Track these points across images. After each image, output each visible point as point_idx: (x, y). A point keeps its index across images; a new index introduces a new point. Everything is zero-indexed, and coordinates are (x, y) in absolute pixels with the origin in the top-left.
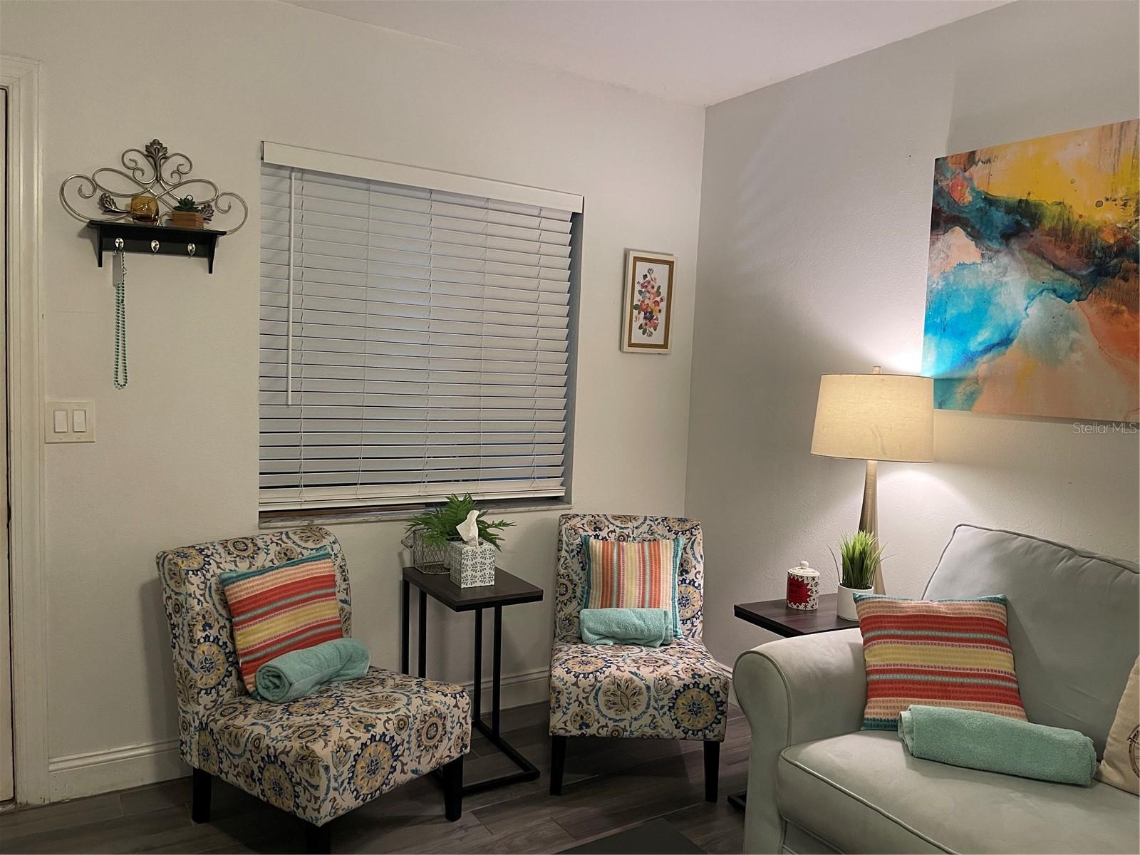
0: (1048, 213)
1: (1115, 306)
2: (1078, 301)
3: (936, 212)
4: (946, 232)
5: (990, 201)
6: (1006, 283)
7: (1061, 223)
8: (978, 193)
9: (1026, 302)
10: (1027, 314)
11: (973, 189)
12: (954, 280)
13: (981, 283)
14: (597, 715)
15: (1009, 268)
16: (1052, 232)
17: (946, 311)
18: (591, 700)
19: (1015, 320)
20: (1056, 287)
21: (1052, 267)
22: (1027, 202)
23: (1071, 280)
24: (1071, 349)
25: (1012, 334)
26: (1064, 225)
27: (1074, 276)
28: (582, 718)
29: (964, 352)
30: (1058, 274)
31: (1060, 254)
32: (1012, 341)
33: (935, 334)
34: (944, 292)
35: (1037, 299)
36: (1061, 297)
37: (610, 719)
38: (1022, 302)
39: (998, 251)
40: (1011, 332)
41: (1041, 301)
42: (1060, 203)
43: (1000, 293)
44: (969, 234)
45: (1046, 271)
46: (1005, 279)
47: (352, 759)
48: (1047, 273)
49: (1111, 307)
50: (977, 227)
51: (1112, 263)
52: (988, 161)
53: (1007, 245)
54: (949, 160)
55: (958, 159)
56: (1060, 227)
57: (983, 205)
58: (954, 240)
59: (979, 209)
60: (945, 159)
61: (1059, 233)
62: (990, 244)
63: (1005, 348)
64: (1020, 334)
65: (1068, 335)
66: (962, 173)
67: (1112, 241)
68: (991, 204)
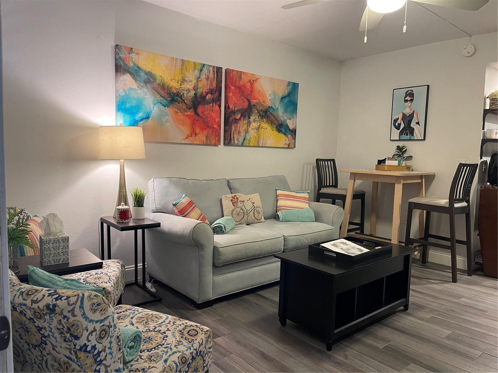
0: (157, 78)
1: (177, 110)
2: (167, 107)
4: (123, 74)
5: (139, 68)
6: (147, 98)
7: (161, 82)
8: (135, 64)
9: (154, 105)
10: (154, 109)
11: (133, 62)
12: (128, 93)
13: (138, 96)
15: (147, 93)
16: (159, 85)
17: (126, 104)
19: (150, 111)
20: (161, 102)
21: (160, 96)
22: (151, 73)
23: (165, 100)
24: (166, 122)
25: (149, 115)
26: (162, 83)
27: (166, 100)
29: (134, 120)
30: (162, 98)
31: (162, 92)
32: (150, 117)
33: (122, 112)
34: (125, 97)
35: (156, 105)
36: (163, 106)
38: (152, 106)
39: (143, 87)
40: (149, 114)
41: (157, 106)
42: (161, 76)
43: (145, 101)
44: (132, 77)
46: (146, 97)
48: (158, 97)
49: (176, 111)
50: (135, 76)
51: (175, 98)
52: (137, 54)
53: (146, 85)
54: (122, 47)
55: (126, 48)
56: (161, 84)
57: (137, 69)
58: (127, 79)
59: (136, 70)
60: (121, 46)
61: (161, 86)
62: (140, 83)
63: (147, 120)
64: (152, 116)
65: (165, 117)
66: (128, 54)
67: (175, 92)
68: (140, 70)
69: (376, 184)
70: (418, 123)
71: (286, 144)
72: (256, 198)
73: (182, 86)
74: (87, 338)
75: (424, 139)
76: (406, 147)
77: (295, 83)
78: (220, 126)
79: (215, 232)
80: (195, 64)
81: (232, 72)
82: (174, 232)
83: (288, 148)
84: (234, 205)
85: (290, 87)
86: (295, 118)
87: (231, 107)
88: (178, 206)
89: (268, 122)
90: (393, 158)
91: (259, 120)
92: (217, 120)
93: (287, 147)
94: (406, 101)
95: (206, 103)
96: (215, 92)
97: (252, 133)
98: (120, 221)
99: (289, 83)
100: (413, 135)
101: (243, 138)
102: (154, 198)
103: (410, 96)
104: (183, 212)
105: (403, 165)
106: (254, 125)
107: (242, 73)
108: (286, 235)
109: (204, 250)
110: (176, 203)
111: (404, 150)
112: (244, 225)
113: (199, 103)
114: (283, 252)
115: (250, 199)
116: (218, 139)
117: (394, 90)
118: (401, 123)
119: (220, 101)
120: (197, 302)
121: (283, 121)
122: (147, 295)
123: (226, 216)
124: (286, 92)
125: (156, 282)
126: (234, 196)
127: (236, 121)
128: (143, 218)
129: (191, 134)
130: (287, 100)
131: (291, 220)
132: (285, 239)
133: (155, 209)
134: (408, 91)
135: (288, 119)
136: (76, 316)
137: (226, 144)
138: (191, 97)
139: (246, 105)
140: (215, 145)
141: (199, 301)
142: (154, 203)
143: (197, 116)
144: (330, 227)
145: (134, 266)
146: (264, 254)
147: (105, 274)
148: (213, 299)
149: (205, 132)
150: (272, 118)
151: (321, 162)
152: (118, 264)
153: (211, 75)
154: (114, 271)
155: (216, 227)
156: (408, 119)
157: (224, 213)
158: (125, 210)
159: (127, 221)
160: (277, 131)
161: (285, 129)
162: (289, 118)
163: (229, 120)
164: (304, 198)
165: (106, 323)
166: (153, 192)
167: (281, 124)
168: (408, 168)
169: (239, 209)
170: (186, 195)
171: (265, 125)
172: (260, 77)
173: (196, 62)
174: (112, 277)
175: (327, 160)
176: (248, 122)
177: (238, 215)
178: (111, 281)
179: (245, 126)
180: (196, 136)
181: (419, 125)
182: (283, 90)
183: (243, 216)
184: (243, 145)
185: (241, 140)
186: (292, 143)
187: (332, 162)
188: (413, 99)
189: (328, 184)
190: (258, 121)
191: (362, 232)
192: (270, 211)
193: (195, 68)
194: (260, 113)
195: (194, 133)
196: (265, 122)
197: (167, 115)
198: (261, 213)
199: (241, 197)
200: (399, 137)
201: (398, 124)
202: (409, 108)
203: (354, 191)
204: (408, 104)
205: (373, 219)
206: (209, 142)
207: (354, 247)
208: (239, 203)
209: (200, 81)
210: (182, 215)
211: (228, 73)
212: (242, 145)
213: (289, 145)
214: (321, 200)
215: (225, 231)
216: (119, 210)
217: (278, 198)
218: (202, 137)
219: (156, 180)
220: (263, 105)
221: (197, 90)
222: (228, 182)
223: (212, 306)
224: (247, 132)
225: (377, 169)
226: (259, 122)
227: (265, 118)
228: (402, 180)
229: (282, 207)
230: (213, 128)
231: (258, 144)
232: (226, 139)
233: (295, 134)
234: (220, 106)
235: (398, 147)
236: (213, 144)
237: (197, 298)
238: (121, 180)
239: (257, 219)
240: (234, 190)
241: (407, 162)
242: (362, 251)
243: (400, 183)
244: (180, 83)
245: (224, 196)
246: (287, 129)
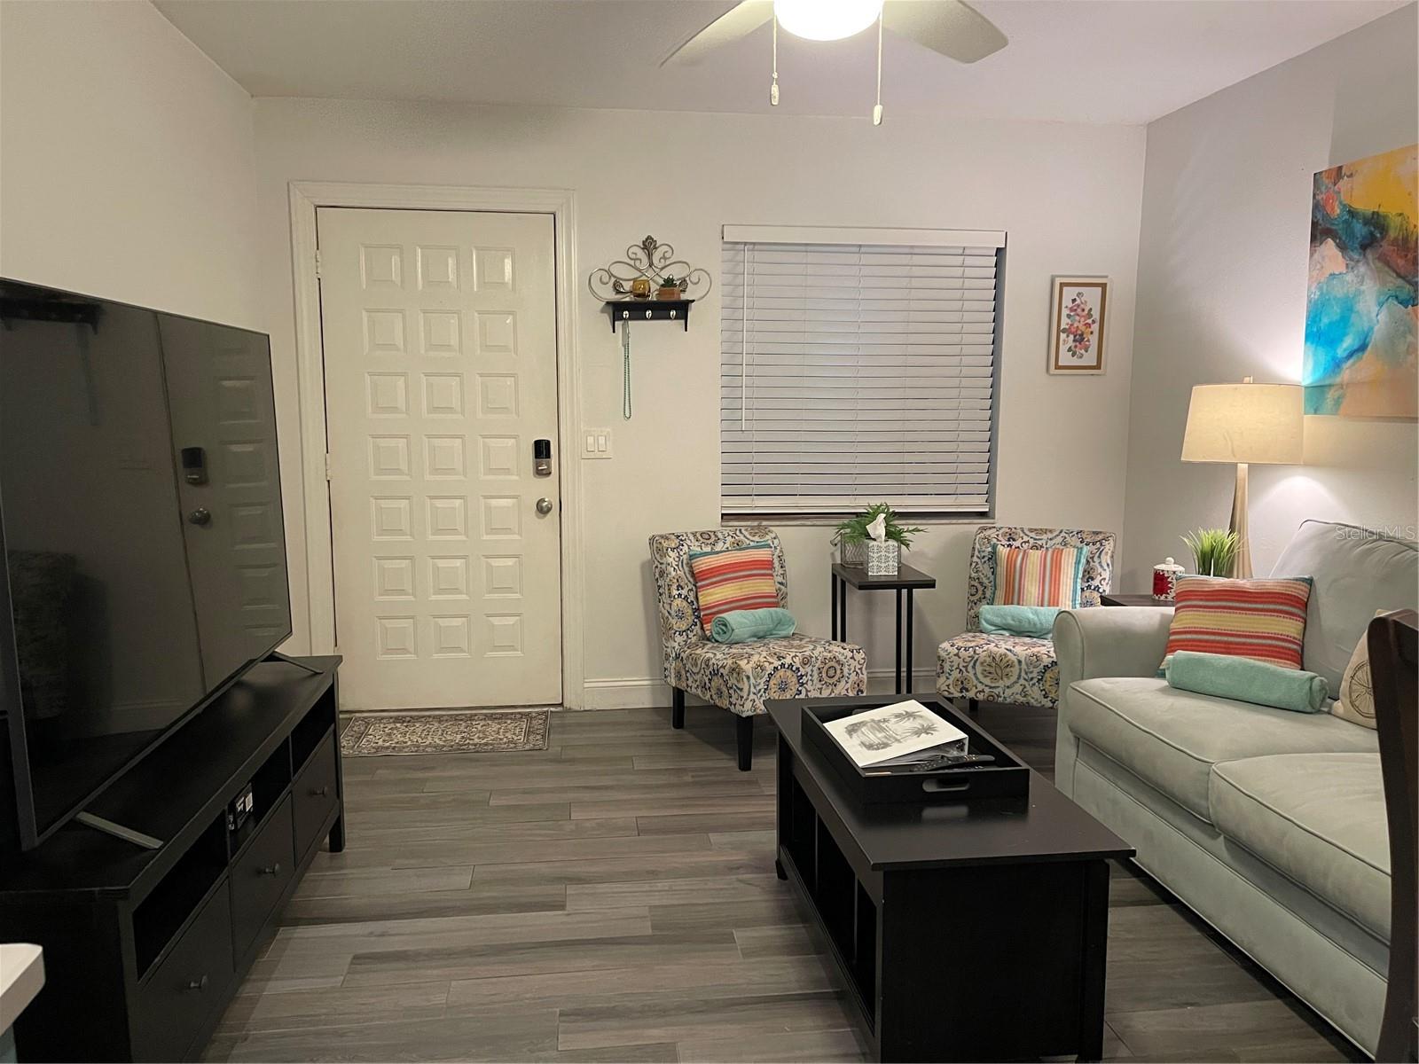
0: (1392, 224)
2: (1413, 306)
3: (1314, 224)
4: (1321, 244)
5: (1352, 213)
6: (1364, 292)
7: (1401, 233)
8: (1344, 205)
9: (1377, 309)
10: (1378, 321)
11: (1341, 203)
12: (1327, 290)
13: (1346, 292)
14: (975, 682)
15: (1365, 277)
16: (1395, 242)
17: (1321, 320)
18: (970, 668)
19: (1369, 327)
20: (1398, 293)
21: (1395, 275)
22: (1378, 213)
23: (1409, 286)
25: (1368, 339)
26: (1403, 234)
28: (962, 683)
29: (1334, 359)
30: (1399, 282)
31: (1401, 262)
32: (1367, 346)
33: (1312, 343)
34: (1320, 302)
35: (1385, 305)
36: (1401, 303)
37: (986, 686)
38: (1374, 309)
39: (1358, 261)
40: (1367, 337)
41: (1388, 308)
42: (1401, 214)
43: (1359, 301)
44: (1338, 245)
45: (1390, 279)
46: (1363, 288)
47: (767, 676)
48: (1393, 280)
50: (1344, 238)
53: (1364, 255)
54: (1323, 175)
55: (1329, 173)
56: (1401, 237)
57: (1348, 217)
58: (1326, 252)
59: (1345, 222)
60: (1320, 174)
61: (1400, 242)
62: (1352, 254)
63: (1360, 354)
64: (1373, 340)
65: (1405, 338)
66: (1333, 187)
68: (1353, 217)
177: (1368, 689)
197: (1411, 332)
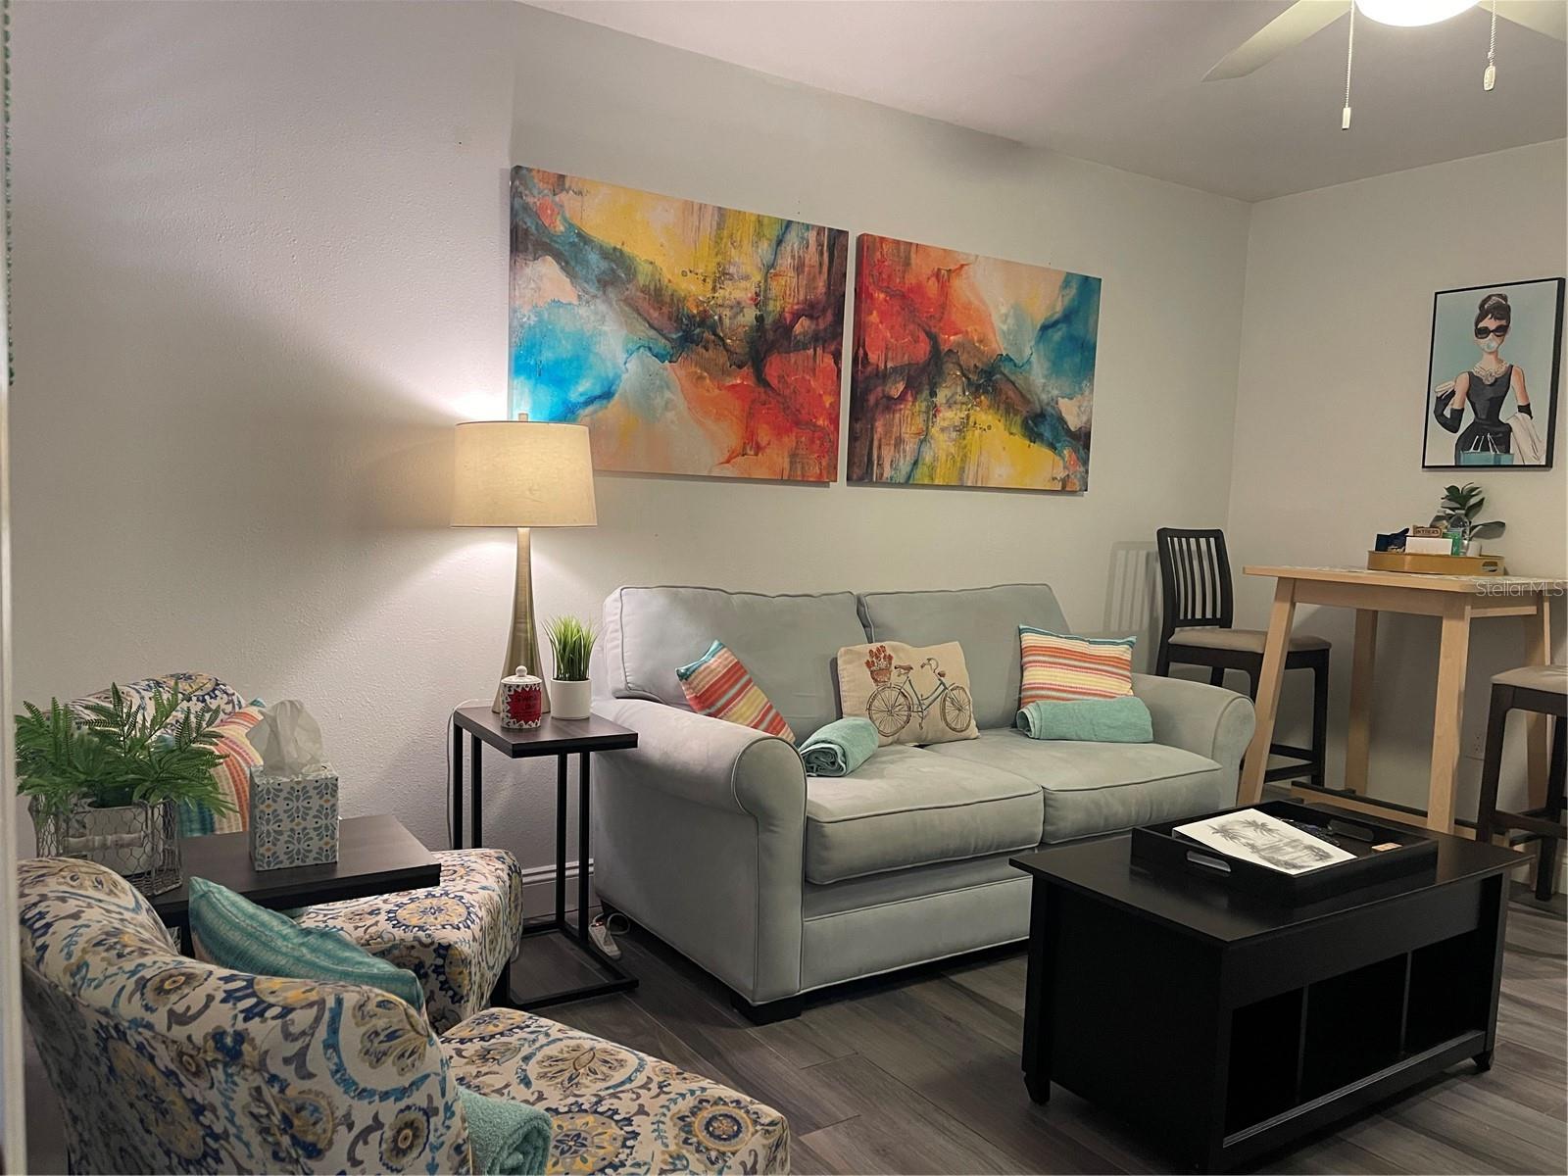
0: (641, 269)
1: (699, 371)
2: (670, 362)
4: (534, 259)
5: (584, 238)
6: (605, 333)
7: (653, 283)
8: (571, 225)
9: (625, 356)
10: (627, 369)
11: (565, 219)
12: (549, 318)
13: (579, 327)
15: (607, 317)
16: (645, 290)
17: (540, 352)
19: (616, 374)
20: (651, 345)
21: (647, 325)
22: (621, 251)
23: (663, 341)
24: (666, 408)
25: (613, 388)
26: (656, 286)
27: (667, 338)
29: (565, 402)
30: (652, 333)
31: (654, 314)
32: (613, 395)
33: (529, 378)
34: (537, 330)
35: (635, 354)
36: (656, 356)
38: (621, 356)
39: (595, 297)
40: (612, 385)
41: (638, 358)
42: (651, 263)
43: (599, 342)
44: (562, 268)
45: (640, 327)
46: (605, 328)
48: (642, 328)
49: (696, 372)
50: (571, 264)
51: (695, 332)
52: (580, 193)
53: (604, 292)
54: (534, 173)
55: (545, 176)
56: (652, 287)
57: (576, 240)
58: (546, 271)
59: (573, 244)
60: (530, 170)
61: (652, 292)
62: (586, 285)
63: (605, 402)
64: (620, 391)
65: (663, 393)
66: (551, 196)
67: (695, 312)
68: (585, 244)
69: (1368, 620)
70: (1525, 409)
71: (1054, 479)
72: (951, 658)
73: (716, 295)
74: (349, 1153)
75: (1549, 464)
76: (1480, 492)
77: (1087, 277)
78: (835, 421)
79: (812, 768)
80: (759, 221)
81: (878, 245)
82: (679, 767)
83: (1063, 491)
84: (876, 681)
85: (1073, 291)
86: (1087, 393)
87: (873, 357)
88: (695, 680)
89: (995, 406)
90: (1432, 530)
91: (965, 399)
92: (828, 401)
93: (1060, 489)
94: (1481, 333)
95: (794, 346)
96: (824, 311)
97: (942, 443)
98: (512, 726)
99: (1069, 278)
100: (1508, 451)
101: (909, 459)
102: (620, 650)
103: (1496, 314)
104: (709, 701)
105: (1469, 554)
106: (949, 416)
107: (913, 249)
108: (1051, 786)
109: (772, 828)
110: (687, 670)
111: (1473, 501)
112: (910, 749)
113: (771, 347)
114: (1043, 844)
115: (929, 660)
116: (828, 465)
117: (1436, 294)
118: (1463, 409)
119: (840, 338)
120: (750, 1001)
121: (1048, 404)
122: (593, 966)
123: (850, 715)
124: (1059, 308)
125: (622, 924)
126: (878, 650)
127: (890, 404)
128: (583, 716)
129: (744, 448)
130: (1060, 333)
131: (1068, 736)
132: (1050, 802)
133: (622, 686)
134: (1490, 297)
135: (1063, 397)
136: (311, 1076)
137: (855, 477)
138: (744, 327)
139: (923, 350)
140: (821, 482)
141: (757, 998)
142: (620, 668)
143: (762, 390)
144: (1206, 763)
145: (554, 867)
146: (975, 848)
147: (456, 896)
148: (802, 992)
149: (789, 441)
150: (1011, 393)
151: (1176, 539)
152: (499, 865)
153: (811, 257)
154: (483, 888)
155: (814, 751)
156: (1489, 395)
157: (844, 705)
158: (527, 689)
159: (534, 725)
160: (1024, 436)
161: (1053, 428)
162: (1068, 392)
163: (868, 400)
164: (1116, 661)
165: (419, 1098)
166: (617, 631)
167: (1039, 411)
168: (1491, 565)
169: (895, 693)
170: (722, 646)
171: (984, 417)
172: (972, 258)
173: (763, 216)
174: (477, 908)
175: (1198, 534)
176: (928, 407)
177: (890, 712)
178: (473, 922)
179: (920, 421)
180: (760, 455)
181: (1530, 414)
182: (1046, 303)
183: (905, 718)
184: (911, 482)
185: (904, 466)
186: (1076, 476)
187: (1212, 540)
188: (1508, 326)
189: (1198, 616)
190: (963, 403)
191: (1317, 782)
192: (999, 700)
193: (759, 235)
194: (971, 376)
195: (751, 444)
196: (985, 407)
197: (668, 388)
198: (968, 709)
199: (902, 652)
200: (1457, 457)
201: (1453, 411)
202: (1492, 357)
203: (1290, 640)
204: (1491, 341)
205: (1359, 736)
206: (799, 473)
207: (1295, 841)
208: (895, 672)
209: (776, 275)
210: (708, 711)
211: (868, 248)
212: (908, 483)
213: (1065, 481)
214: (1173, 666)
215: (844, 766)
216: (510, 691)
217: (1025, 660)
218: (777, 456)
219: (627, 594)
220: (978, 349)
221: (765, 304)
222: (859, 601)
223: (799, 1016)
224: (924, 438)
225: (1374, 565)
226: (964, 407)
227: (986, 392)
228: (1468, 608)
229: (1038, 688)
230: (815, 425)
231: (961, 479)
232: (854, 463)
233: (1087, 447)
234: (837, 356)
235: (1452, 490)
236: (811, 479)
237: (751, 988)
238: (520, 592)
239: (954, 730)
240: (877, 630)
241: (1485, 542)
242: (1326, 856)
243: (1461, 617)
244: (711, 283)
245: (843, 649)
246: (1060, 428)
